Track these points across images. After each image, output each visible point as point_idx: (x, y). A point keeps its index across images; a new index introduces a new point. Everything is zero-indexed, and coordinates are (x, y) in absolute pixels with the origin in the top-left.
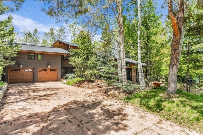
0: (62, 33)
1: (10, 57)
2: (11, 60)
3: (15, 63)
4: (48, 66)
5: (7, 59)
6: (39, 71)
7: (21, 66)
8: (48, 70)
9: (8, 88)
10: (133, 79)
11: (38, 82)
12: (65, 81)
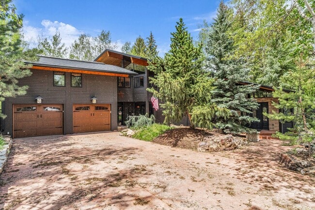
0: (104, 43)
1: (17, 79)
2: (17, 84)
3: (27, 90)
4: (91, 101)
5: (9, 82)
6: (74, 110)
7: (38, 100)
8: (92, 109)
9: (11, 153)
10: (273, 125)
11: (72, 133)
12: (130, 132)
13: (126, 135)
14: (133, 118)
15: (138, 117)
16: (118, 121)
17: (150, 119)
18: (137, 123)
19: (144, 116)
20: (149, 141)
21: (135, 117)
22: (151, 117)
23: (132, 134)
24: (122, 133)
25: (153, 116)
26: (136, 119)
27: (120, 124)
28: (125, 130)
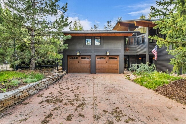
6: (96, 60)
8: (107, 59)
11: (95, 73)
12: (132, 77)
13: (129, 79)
14: (135, 66)
15: (139, 65)
16: (125, 68)
17: (151, 68)
18: (138, 70)
19: (145, 65)
20: (151, 88)
21: (137, 65)
22: (152, 66)
23: (134, 79)
24: (126, 76)
25: (154, 65)
26: (138, 67)
27: (126, 69)
28: (128, 75)
